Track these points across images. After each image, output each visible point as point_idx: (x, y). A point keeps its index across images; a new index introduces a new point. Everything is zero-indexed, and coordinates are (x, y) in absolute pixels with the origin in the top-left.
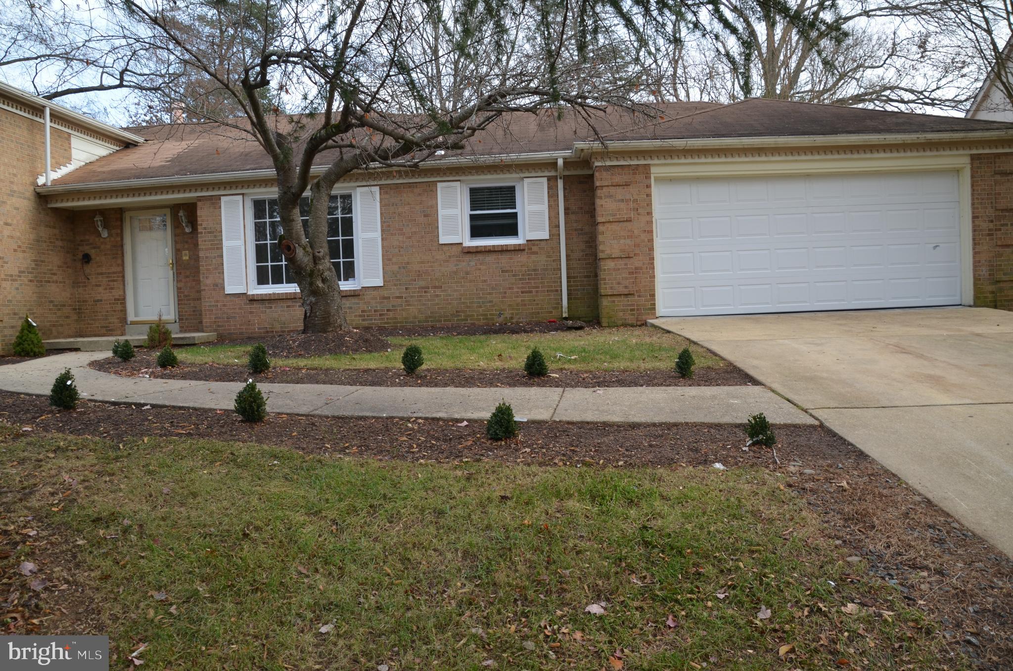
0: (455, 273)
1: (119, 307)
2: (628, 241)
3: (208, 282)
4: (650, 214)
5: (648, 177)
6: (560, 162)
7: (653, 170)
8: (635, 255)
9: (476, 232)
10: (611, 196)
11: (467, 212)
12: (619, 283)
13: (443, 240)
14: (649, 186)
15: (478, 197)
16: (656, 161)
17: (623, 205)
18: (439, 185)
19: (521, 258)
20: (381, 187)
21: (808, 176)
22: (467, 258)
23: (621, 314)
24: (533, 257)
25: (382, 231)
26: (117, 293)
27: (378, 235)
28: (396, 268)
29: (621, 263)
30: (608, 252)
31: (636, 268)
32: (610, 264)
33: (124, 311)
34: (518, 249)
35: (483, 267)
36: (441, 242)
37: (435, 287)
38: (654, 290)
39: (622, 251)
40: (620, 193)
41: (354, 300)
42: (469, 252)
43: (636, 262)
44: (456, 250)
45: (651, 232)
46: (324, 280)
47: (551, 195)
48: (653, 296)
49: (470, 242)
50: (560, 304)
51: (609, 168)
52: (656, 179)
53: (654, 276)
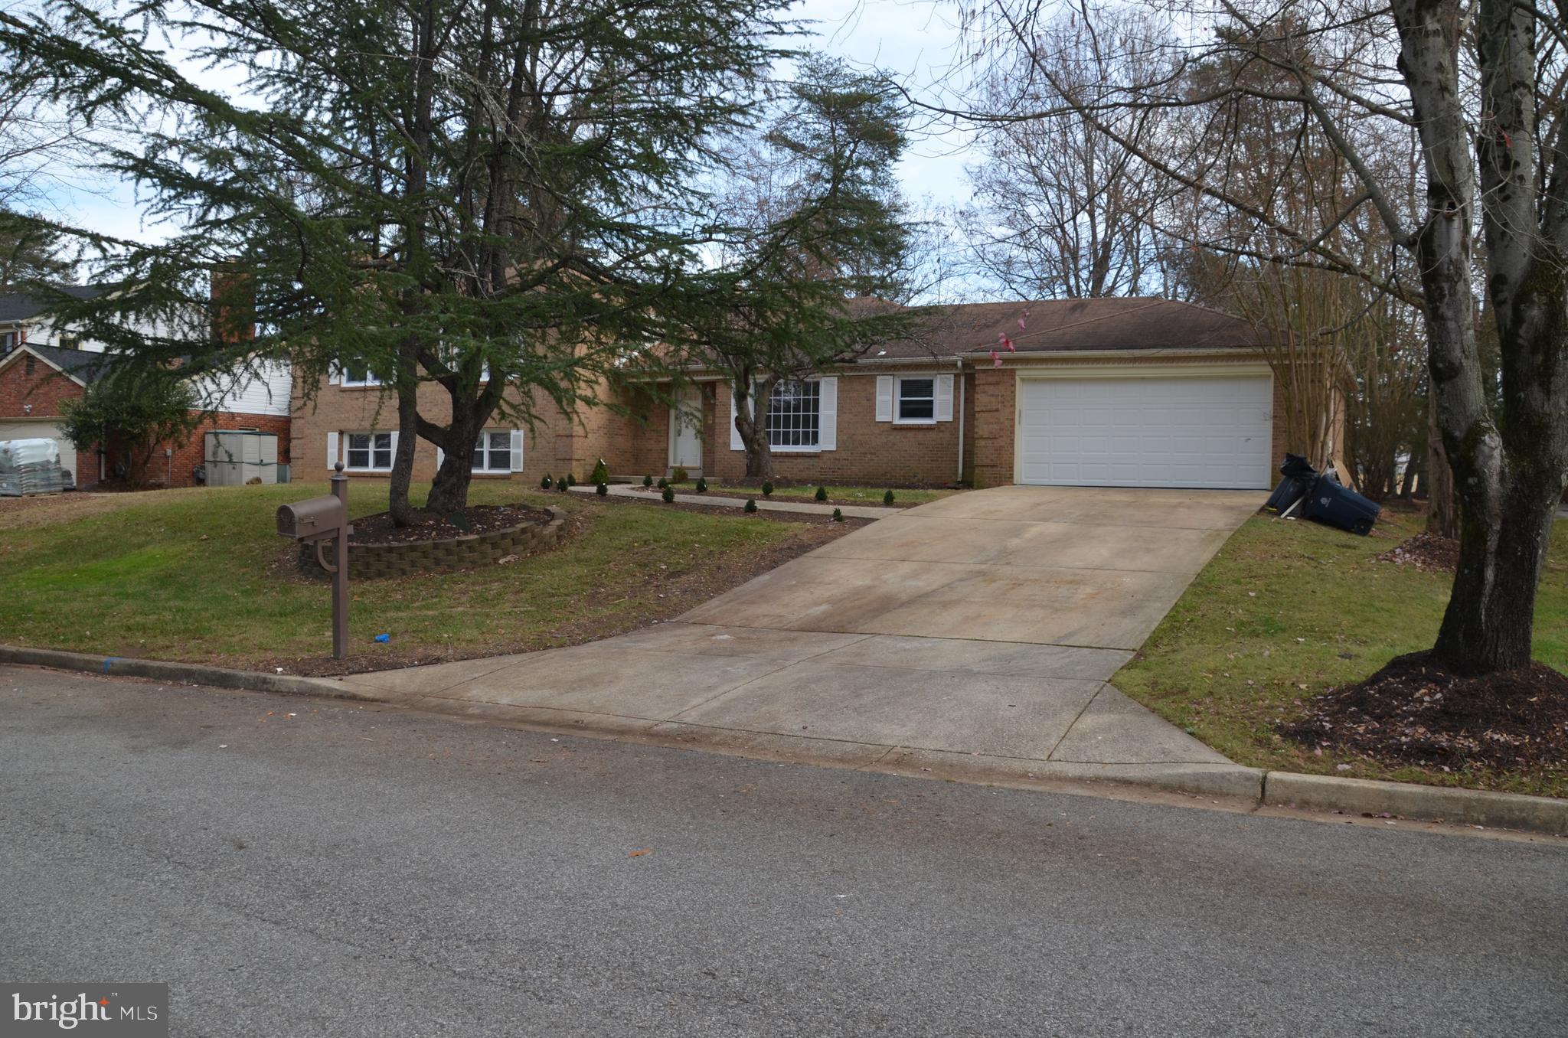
0: (886, 443)
1: (663, 456)
2: (995, 426)
3: (720, 441)
4: (1013, 406)
5: (1013, 378)
6: (959, 364)
7: (1018, 373)
8: (1000, 436)
9: (904, 413)
10: (986, 392)
11: (898, 397)
12: (988, 458)
13: (878, 419)
14: (1014, 385)
15: (907, 388)
16: (1019, 367)
17: (993, 399)
18: (879, 378)
19: (932, 435)
20: (841, 379)
21: (1143, 379)
22: (895, 433)
23: (986, 480)
24: (941, 435)
25: (838, 410)
26: (663, 445)
27: (834, 413)
28: (845, 437)
29: (990, 441)
30: (980, 433)
31: (1000, 447)
32: (982, 443)
33: (667, 459)
34: (930, 428)
35: (905, 440)
37: (871, 453)
38: (1013, 463)
39: (991, 433)
40: (991, 390)
41: (816, 460)
42: (897, 429)
43: (1000, 442)
44: (887, 427)
45: (1013, 419)
46: (759, 445)
47: (957, 388)
48: (1012, 468)
49: (898, 421)
50: (957, 470)
51: (984, 371)
52: (1023, 380)
53: (1013, 453)
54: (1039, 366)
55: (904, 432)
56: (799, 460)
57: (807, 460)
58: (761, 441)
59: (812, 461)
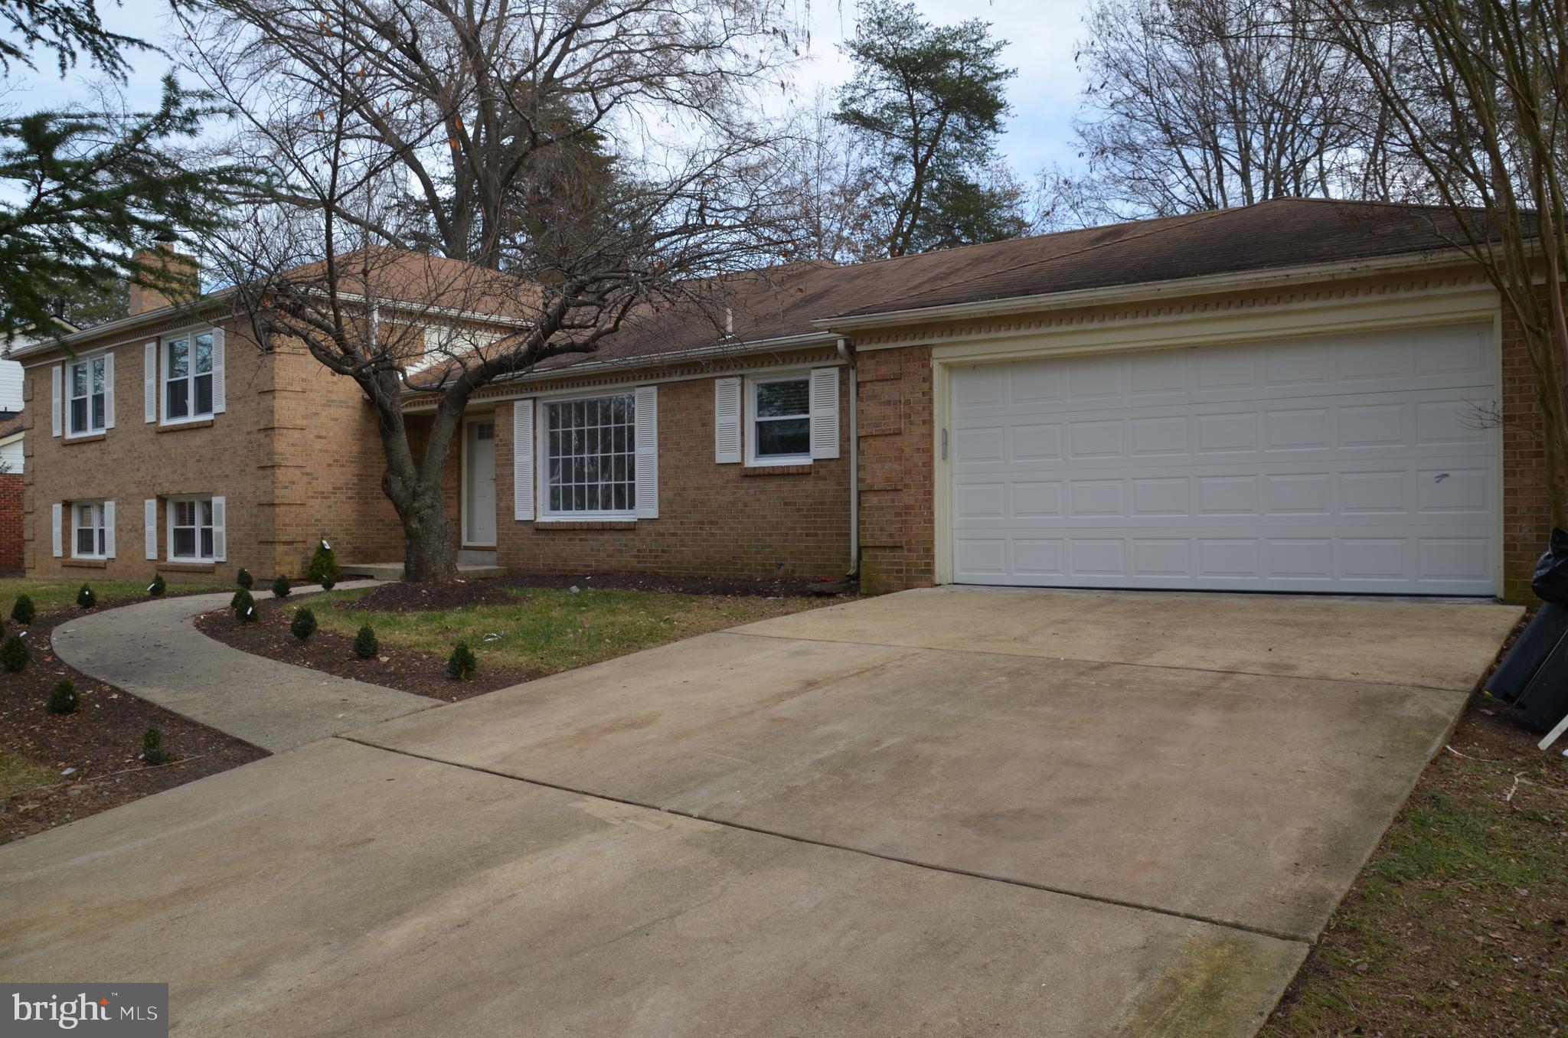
0: (733, 503)
2: (896, 466)
4: (929, 422)
5: (928, 365)
6: (841, 344)
7: (936, 353)
8: (906, 486)
9: (764, 449)
10: (875, 397)
11: (752, 417)
12: (882, 529)
13: (721, 458)
14: (928, 379)
15: (766, 398)
16: (936, 340)
17: (889, 410)
18: (718, 382)
19: (807, 485)
20: (659, 386)
22: (746, 483)
23: (884, 576)
24: (821, 485)
25: (660, 445)
27: (653, 450)
28: (671, 494)
29: (887, 497)
31: (906, 507)
33: (459, 532)
34: (801, 473)
35: (763, 497)
36: (718, 461)
37: (711, 523)
38: (932, 542)
39: (888, 480)
40: (886, 391)
41: (630, 536)
42: (746, 476)
43: (907, 498)
44: (733, 473)
45: (929, 451)
46: (421, 520)
47: (844, 394)
48: (929, 551)
49: (753, 462)
50: (849, 554)
51: (873, 354)
52: (950, 368)
53: (931, 521)
54: (973, 337)
55: (760, 483)
56: (607, 536)
57: (617, 536)
58: (424, 513)
59: (625, 538)
